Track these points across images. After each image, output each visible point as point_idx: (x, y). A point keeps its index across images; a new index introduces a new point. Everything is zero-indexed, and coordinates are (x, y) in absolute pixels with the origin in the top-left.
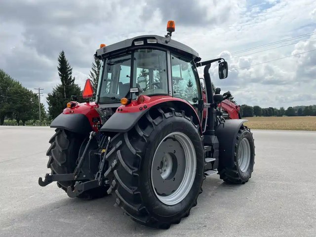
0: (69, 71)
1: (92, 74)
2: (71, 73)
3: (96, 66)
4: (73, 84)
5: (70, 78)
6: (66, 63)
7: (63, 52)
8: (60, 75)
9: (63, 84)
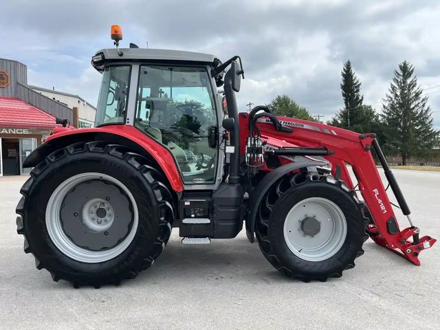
0: (356, 87)
1: (393, 88)
2: (358, 91)
3: (401, 74)
4: (361, 107)
5: (357, 98)
6: (352, 77)
7: (349, 62)
8: (344, 95)
9: (347, 108)
